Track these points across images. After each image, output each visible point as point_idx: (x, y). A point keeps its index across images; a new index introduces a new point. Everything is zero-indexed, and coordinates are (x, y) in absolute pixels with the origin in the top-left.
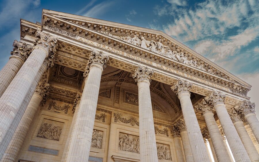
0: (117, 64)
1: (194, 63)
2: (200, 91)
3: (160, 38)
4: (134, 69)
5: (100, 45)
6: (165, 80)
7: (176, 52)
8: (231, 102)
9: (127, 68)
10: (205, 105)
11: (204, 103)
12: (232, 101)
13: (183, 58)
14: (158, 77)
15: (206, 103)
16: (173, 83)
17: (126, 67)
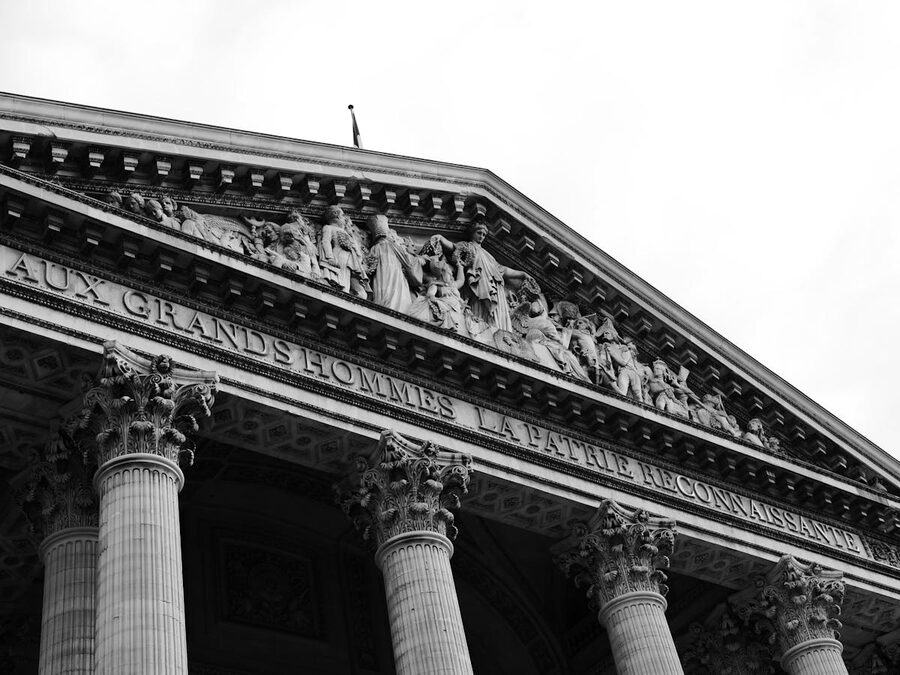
0: (250, 425)
1: (675, 382)
2: (710, 566)
3: (479, 219)
4: (352, 456)
5: (142, 304)
6: (523, 511)
7: (572, 308)
8: (867, 614)
9: (311, 446)
10: (731, 639)
11: (728, 628)
12: (872, 611)
13: (615, 350)
14: (484, 493)
15: (734, 631)
16: (565, 526)
17: (304, 441)
